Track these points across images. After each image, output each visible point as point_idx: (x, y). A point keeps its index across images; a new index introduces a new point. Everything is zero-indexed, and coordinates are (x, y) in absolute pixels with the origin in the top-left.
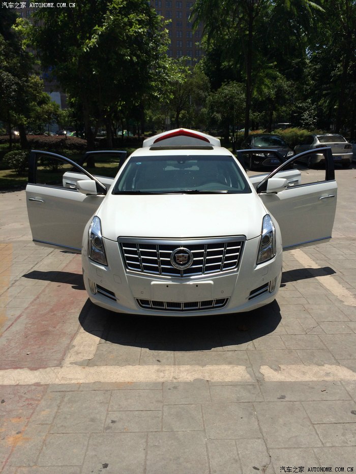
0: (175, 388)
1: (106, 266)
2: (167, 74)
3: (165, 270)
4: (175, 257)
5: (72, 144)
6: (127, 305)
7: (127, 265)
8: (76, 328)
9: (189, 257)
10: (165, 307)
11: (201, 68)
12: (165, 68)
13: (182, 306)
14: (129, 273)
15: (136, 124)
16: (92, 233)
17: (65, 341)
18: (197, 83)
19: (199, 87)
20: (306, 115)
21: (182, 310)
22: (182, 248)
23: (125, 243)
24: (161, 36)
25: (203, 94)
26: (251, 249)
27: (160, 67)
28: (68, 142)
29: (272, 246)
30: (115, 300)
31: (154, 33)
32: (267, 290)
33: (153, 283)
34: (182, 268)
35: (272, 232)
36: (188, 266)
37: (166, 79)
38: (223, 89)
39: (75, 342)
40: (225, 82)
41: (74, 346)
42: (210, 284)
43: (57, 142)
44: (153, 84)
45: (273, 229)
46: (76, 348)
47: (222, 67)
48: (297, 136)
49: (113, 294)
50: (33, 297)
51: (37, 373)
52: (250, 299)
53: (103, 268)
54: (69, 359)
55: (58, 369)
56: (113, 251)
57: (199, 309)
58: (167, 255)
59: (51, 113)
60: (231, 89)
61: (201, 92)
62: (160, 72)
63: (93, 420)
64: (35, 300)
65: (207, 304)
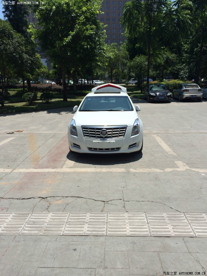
0: (100, 173)
1: (77, 136)
2: (105, 53)
3: (98, 137)
4: (101, 132)
5: (55, 89)
6: (84, 150)
7: (84, 136)
8: (66, 159)
9: (106, 132)
10: (98, 150)
11: (124, 47)
12: (103, 50)
13: (104, 150)
14: (85, 138)
15: (89, 78)
16: (72, 125)
17: (63, 163)
18: (122, 55)
19: (123, 58)
20: (181, 73)
21: (104, 151)
22: (104, 129)
23: (84, 128)
24: (102, 34)
25: (125, 61)
26: (129, 130)
27: (101, 49)
28: (53, 88)
29: (138, 129)
30: (80, 148)
31: (98, 32)
32: (136, 146)
33: (93, 141)
34: (104, 136)
35: (138, 124)
36: (106, 136)
37: (104, 55)
38: (136, 59)
39: (66, 163)
40: (137, 55)
41: (66, 164)
42: (114, 142)
43: (47, 88)
44: (97, 58)
45: (139, 124)
46: (67, 164)
47: (135, 47)
48: (176, 84)
49: (79, 146)
50: (48, 151)
51: (54, 169)
52: (129, 148)
53: (76, 137)
54: (64, 167)
55: (62, 169)
56: (80, 131)
57: (110, 151)
58: (99, 132)
59: (45, 73)
60: (140, 59)
61: (124, 60)
62: (101, 52)
63: (74, 179)
64: (49, 152)
65: (113, 149)
